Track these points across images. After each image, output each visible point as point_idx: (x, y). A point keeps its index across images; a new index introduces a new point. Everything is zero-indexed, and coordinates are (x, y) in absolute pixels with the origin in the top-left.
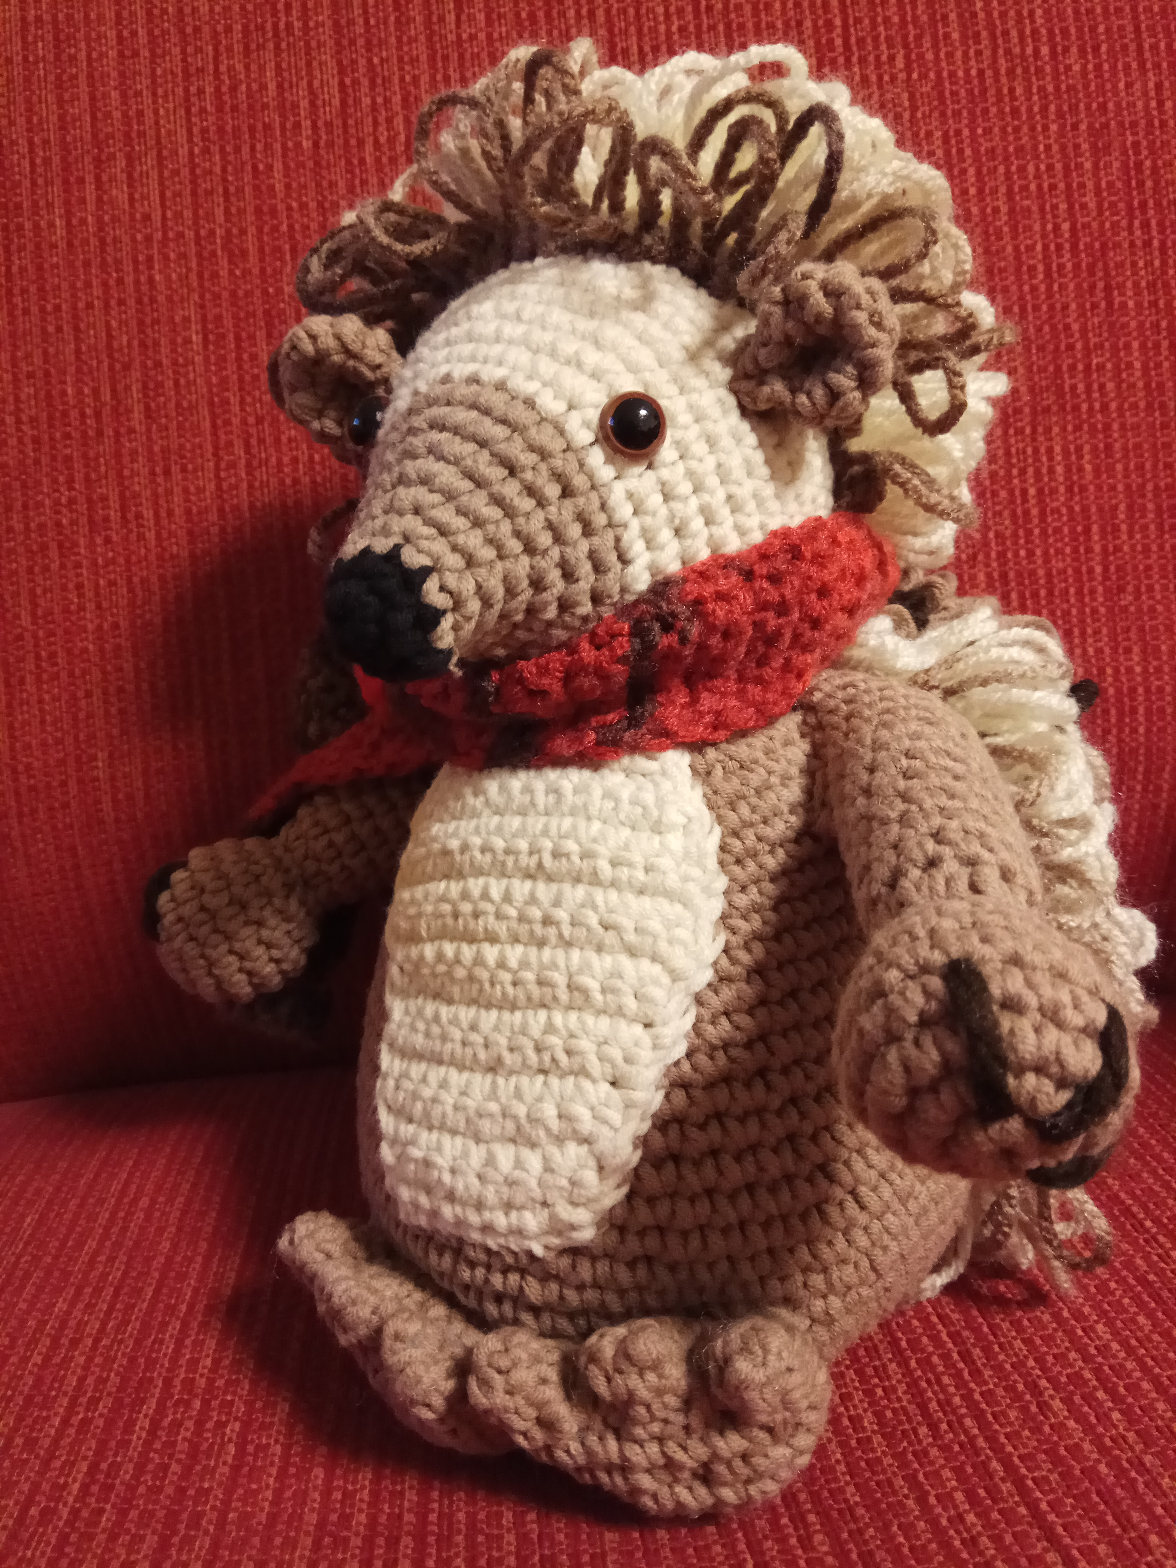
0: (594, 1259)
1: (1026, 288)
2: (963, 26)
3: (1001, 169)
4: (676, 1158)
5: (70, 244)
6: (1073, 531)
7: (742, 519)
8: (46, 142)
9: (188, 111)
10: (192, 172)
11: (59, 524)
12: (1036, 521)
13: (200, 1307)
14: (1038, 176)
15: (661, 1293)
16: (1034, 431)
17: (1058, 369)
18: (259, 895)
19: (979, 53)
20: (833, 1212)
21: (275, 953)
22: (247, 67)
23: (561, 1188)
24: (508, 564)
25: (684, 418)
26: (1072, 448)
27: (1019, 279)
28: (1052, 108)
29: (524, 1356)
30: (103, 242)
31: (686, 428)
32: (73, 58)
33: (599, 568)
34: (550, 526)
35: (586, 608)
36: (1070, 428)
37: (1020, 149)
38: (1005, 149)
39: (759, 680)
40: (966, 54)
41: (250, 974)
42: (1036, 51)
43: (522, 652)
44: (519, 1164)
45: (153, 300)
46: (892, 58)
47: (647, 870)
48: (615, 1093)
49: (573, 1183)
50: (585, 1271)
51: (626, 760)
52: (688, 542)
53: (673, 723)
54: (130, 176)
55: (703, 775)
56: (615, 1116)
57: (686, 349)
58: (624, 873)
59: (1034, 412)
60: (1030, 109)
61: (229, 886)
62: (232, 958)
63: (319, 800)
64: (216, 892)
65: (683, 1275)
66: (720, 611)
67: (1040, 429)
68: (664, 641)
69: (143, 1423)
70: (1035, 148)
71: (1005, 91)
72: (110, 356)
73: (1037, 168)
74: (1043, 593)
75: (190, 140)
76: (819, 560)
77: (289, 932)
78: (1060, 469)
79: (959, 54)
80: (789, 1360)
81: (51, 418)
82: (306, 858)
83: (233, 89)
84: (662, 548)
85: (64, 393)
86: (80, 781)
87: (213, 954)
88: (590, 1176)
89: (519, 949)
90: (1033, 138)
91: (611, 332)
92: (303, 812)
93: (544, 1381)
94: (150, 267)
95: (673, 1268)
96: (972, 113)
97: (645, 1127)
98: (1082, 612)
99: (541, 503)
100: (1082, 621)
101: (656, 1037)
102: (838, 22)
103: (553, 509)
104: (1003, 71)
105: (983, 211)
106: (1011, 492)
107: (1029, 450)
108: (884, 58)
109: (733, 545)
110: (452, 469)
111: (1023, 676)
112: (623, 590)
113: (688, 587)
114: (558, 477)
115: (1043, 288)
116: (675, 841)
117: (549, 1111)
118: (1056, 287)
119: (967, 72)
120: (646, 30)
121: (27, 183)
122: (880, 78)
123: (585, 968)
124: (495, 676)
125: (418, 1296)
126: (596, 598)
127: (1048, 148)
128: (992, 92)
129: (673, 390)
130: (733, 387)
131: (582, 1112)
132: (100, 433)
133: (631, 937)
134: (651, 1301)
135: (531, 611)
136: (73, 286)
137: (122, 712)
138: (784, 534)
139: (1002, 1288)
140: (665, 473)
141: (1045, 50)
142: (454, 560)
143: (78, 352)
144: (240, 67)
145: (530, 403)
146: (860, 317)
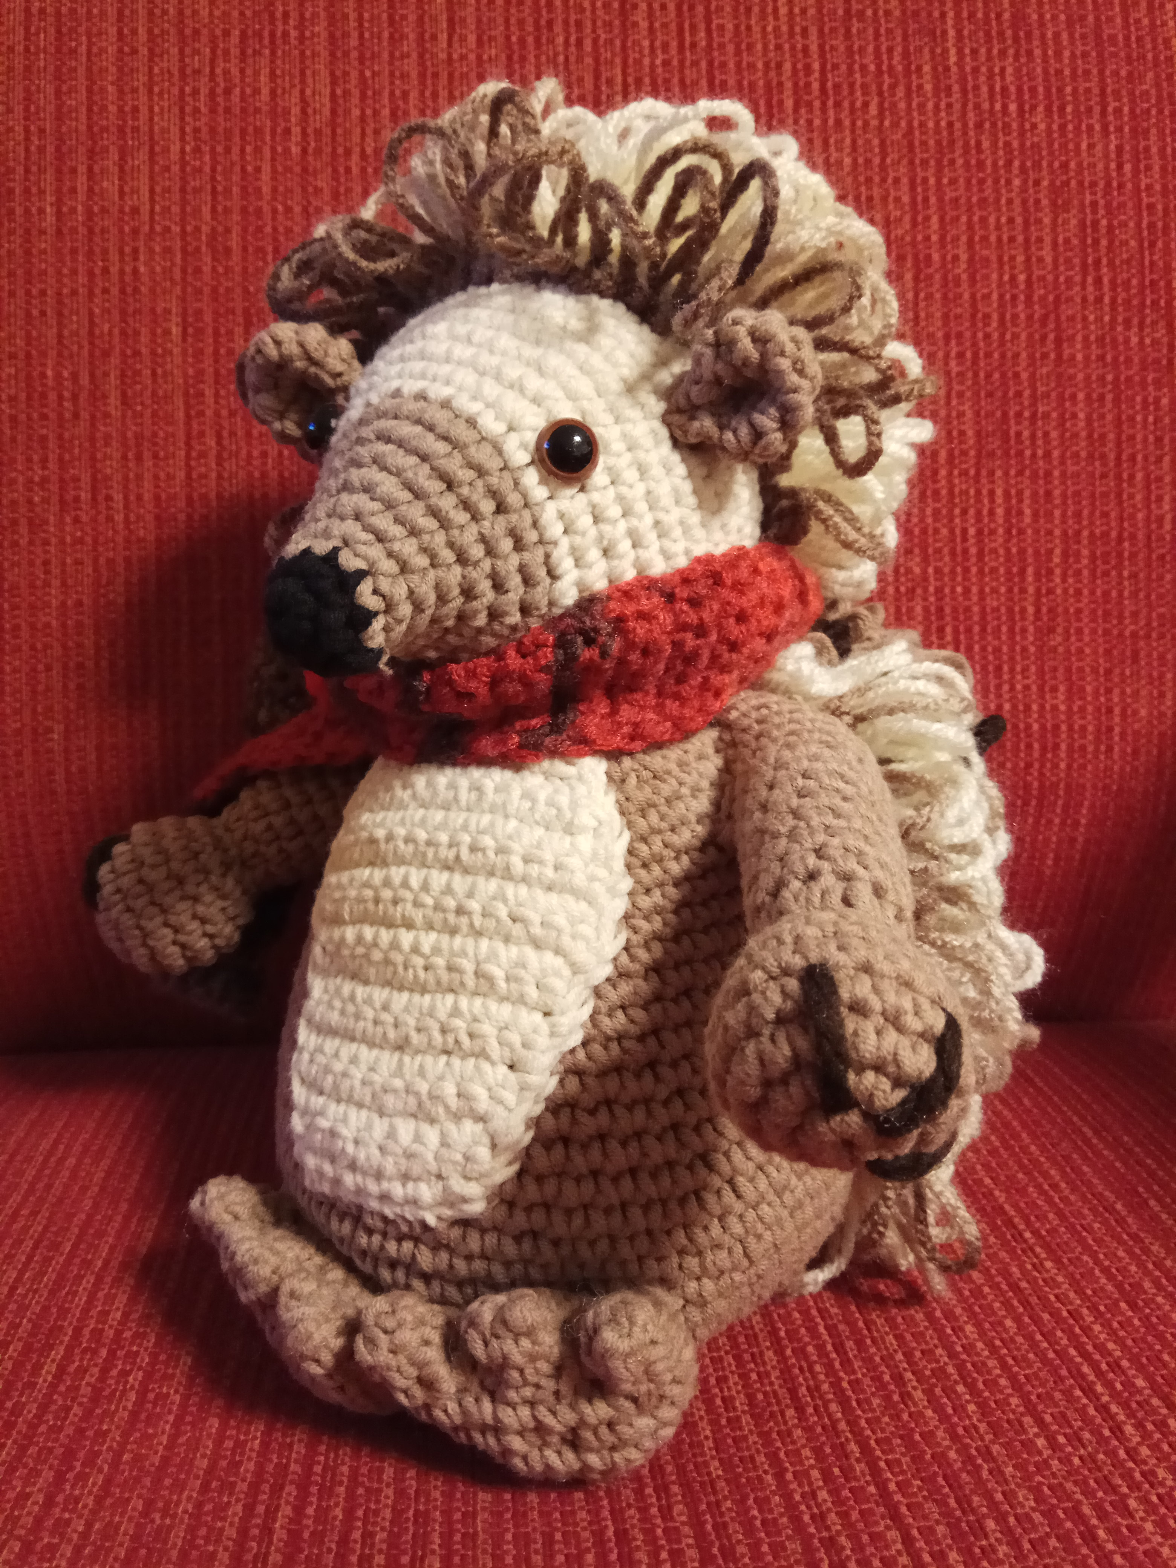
0: (483, 1231)
1: (980, 335)
2: (936, 77)
3: (964, 219)
4: (566, 1141)
5: (59, 232)
6: (1008, 572)
7: (667, 543)
8: (42, 131)
9: (182, 110)
10: (183, 170)
11: (30, 501)
12: (974, 560)
13: (115, 1263)
14: (998, 227)
15: (545, 1267)
16: (978, 473)
17: (1005, 414)
18: (197, 871)
19: (949, 106)
20: (710, 1199)
21: (209, 929)
22: (242, 71)
23: (455, 1163)
24: (440, 573)
25: (618, 446)
26: (1013, 492)
27: (974, 324)
28: (1016, 163)
29: (409, 1318)
30: (91, 231)
31: (619, 455)
32: (73, 52)
33: (528, 581)
34: (483, 539)
35: (515, 618)
36: (1013, 472)
37: (983, 201)
38: (969, 199)
39: (677, 696)
40: (937, 107)
41: (183, 946)
42: (1005, 107)
43: (453, 656)
44: (418, 1138)
45: (136, 290)
46: (866, 105)
47: (557, 868)
48: (512, 1076)
49: (467, 1158)
50: (474, 1243)
51: (546, 764)
52: (615, 563)
53: (592, 731)
54: (122, 170)
55: (617, 782)
56: (510, 1097)
57: (625, 381)
58: (534, 870)
59: (979, 456)
60: (995, 164)
61: (167, 861)
62: (167, 931)
63: (262, 784)
64: (153, 867)
65: (565, 1250)
66: (640, 630)
67: (984, 472)
68: (586, 654)
69: (49, 1368)
70: (997, 200)
71: (973, 142)
72: (91, 343)
73: (998, 220)
74: (976, 629)
75: (182, 139)
76: (739, 587)
77: (223, 909)
78: (1000, 511)
79: (930, 105)
80: (653, 1332)
81: (29, 398)
82: (245, 838)
83: (228, 92)
84: (590, 567)
85: (43, 375)
86: (35, 752)
87: (149, 925)
88: (483, 1152)
89: (433, 936)
90: (997, 191)
91: (554, 360)
92: (245, 795)
93: (427, 1343)
94: (136, 259)
95: (556, 1243)
96: (939, 162)
97: (539, 1109)
98: (1012, 649)
99: (476, 517)
100: (1012, 659)
101: (553, 1026)
102: (816, 66)
103: (486, 524)
104: (971, 125)
105: (943, 258)
106: (952, 531)
107: (972, 492)
108: (858, 104)
109: (658, 568)
110: (394, 479)
111: (926, 708)
112: (551, 604)
113: (612, 605)
114: (493, 493)
115: (996, 336)
116: (585, 842)
117: (449, 1090)
118: (1008, 336)
119: (937, 123)
120: (631, 61)
121: (20, 170)
122: (853, 123)
123: (493, 956)
124: (427, 676)
125: (318, 1260)
126: (525, 610)
127: (1010, 202)
128: (960, 144)
129: (609, 419)
130: (665, 419)
131: (480, 1092)
132: (76, 415)
133: (537, 930)
134: (535, 1273)
135: (462, 617)
136: (59, 272)
137: (80, 687)
138: (707, 560)
139: (882, 1287)
140: (596, 497)
141: (1013, 107)
142: (389, 566)
143: (60, 336)
144: (235, 72)
145: (472, 422)
146: (784, 364)
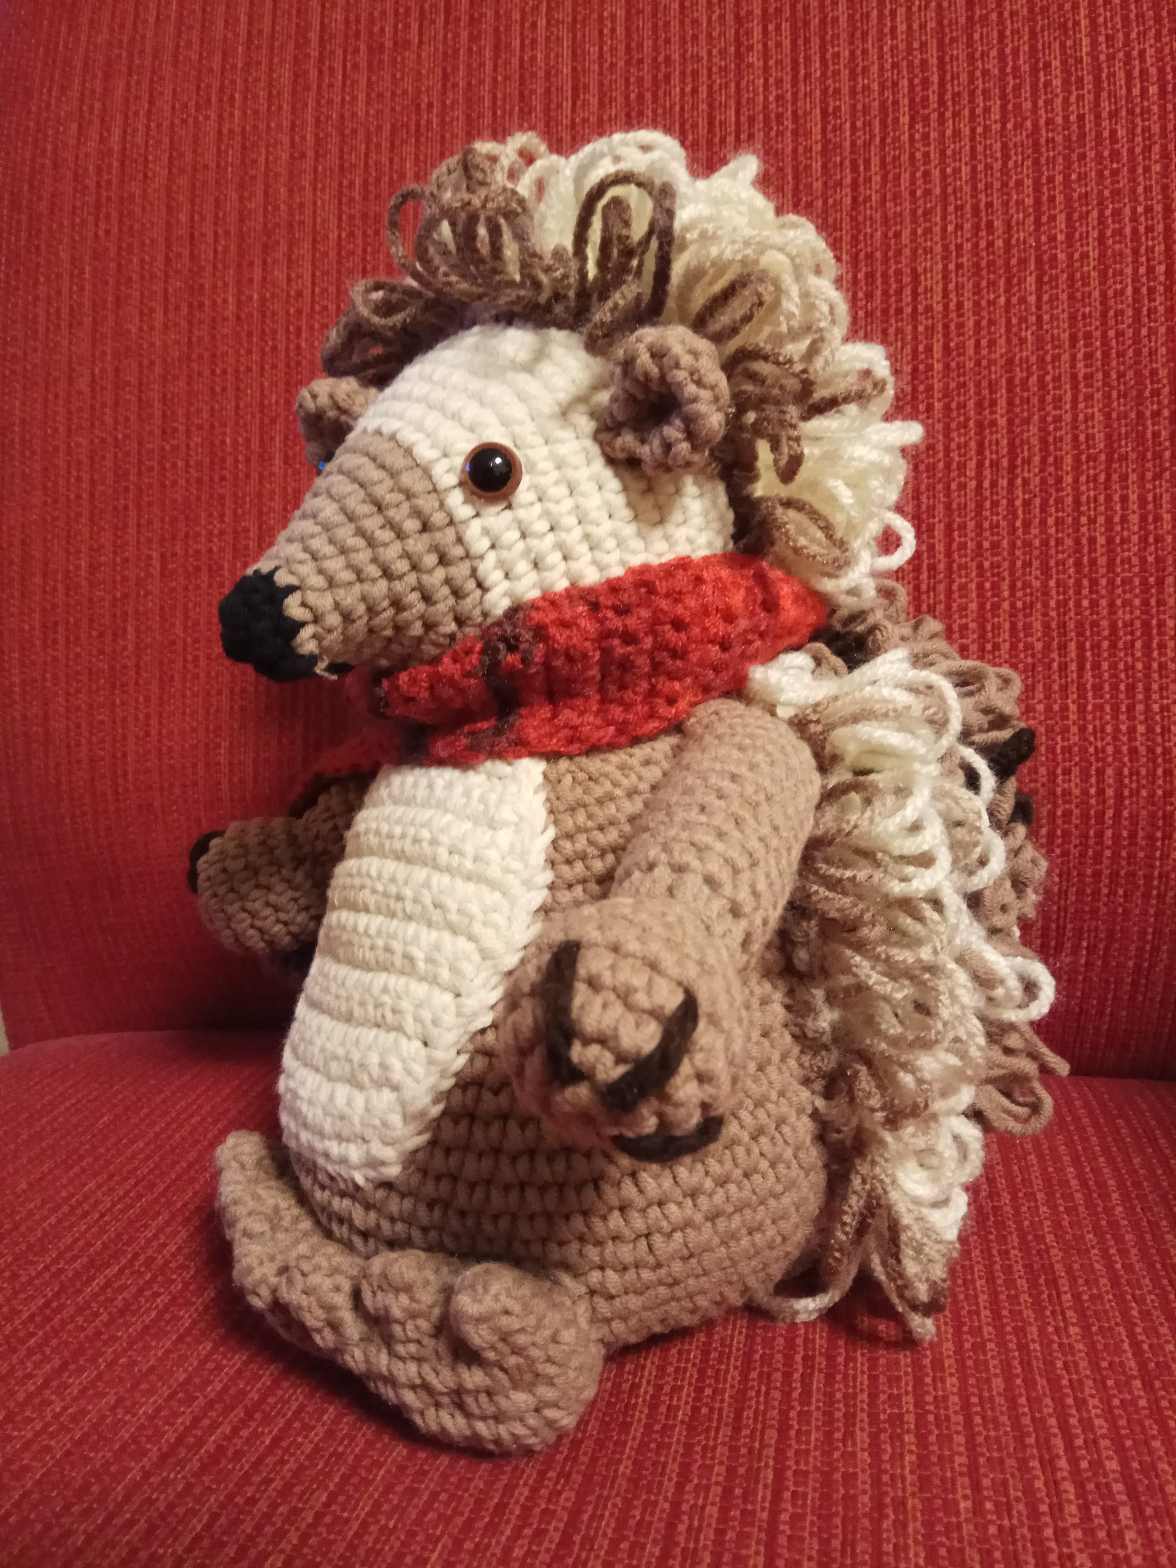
0: (403, 1196)
1: (1111, 333)
2: (1066, 72)
3: (1095, 213)
4: (472, 1117)
5: (238, 318)
6: (1144, 582)
7: (600, 555)
8: (227, 233)
9: (340, 202)
10: (339, 254)
11: (210, 551)
12: (1103, 571)
14: (1134, 218)
16: (1108, 478)
17: (1140, 415)
19: (1080, 98)
20: (609, 1191)
22: (391, 160)
23: (375, 1127)
24: (367, 587)
25: (545, 465)
26: (1150, 497)
27: (1104, 323)
28: (1156, 148)
29: (325, 1264)
30: (264, 315)
31: (545, 473)
32: (254, 162)
33: (457, 593)
34: (406, 555)
35: (451, 627)
36: (1149, 475)
37: (1116, 193)
38: (1100, 193)
39: (621, 702)
40: (1066, 101)
42: (1144, 92)
43: (403, 663)
44: (349, 1103)
45: (299, 363)
46: (987, 110)
47: (476, 859)
48: (423, 1051)
49: (384, 1124)
50: (394, 1205)
51: (489, 764)
52: (546, 574)
53: (532, 735)
54: (290, 260)
55: (551, 782)
56: (419, 1069)
57: (559, 404)
58: (456, 859)
59: (1109, 461)
60: (1131, 151)
61: (246, 854)
63: (334, 790)
66: (560, 637)
67: (1115, 477)
68: (511, 659)
70: (1133, 190)
71: (1106, 134)
72: (262, 412)
73: (1134, 211)
74: (1105, 644)
75: (339, 227)
78: (1134, 519)
79: (1059, 101)
81: (212, 463)
83: (378, 180)
84: (519, 578)
85: (223, 442)
86: (207, 765)
87: (230, 910)
88: (396, 1120)
89: (380, 919)
90: (1133, 180)
91: (495, 390)
92: (322, 799)
93: (337, 1289)
94: (299, 336)
95: (462, 1214)
96: (1067, 159)
97: (448, 1083)
98: (1148, 667)
99: (400, 535)
100: (1147, 676)
101: (458, 1006)
102: (935, 79)
103: (411, 541)
104: (1105, 114)
105: (1070, 257)
106: (1077, 542)
107: (1102, 498)
108: (979, 111)
109: (591, 577)
112: (485, 615)
113: (534, 614)
114: (417, 513)
115: (1130, 333)
116: (505, 837)
117: (374, 1059)
118: (1144, 332)
119: (1066, 119)
120: (744, 102)
121: (210, 268)
122: (973, 131)
123: (416, 939)
124: (385, 683)
125: (296, 1211)
126: (460, 621)
127: (1148, 189)
128: (1090, 136)
129: (538, 440)
130: (596, 437)
131: (396, 1064)
132: (248, 476)
133: (453, 917)
134: (448, 1241)
135: (399, 629)
136: (238, 353)
137: (243, 709)
138: (645, 568)
140: (521, 513)
141: (1153, 90)
142: (318, 581)
143: (237, 407)
144: (385, 161)
145: (408, 452)
146: (681, 375)
